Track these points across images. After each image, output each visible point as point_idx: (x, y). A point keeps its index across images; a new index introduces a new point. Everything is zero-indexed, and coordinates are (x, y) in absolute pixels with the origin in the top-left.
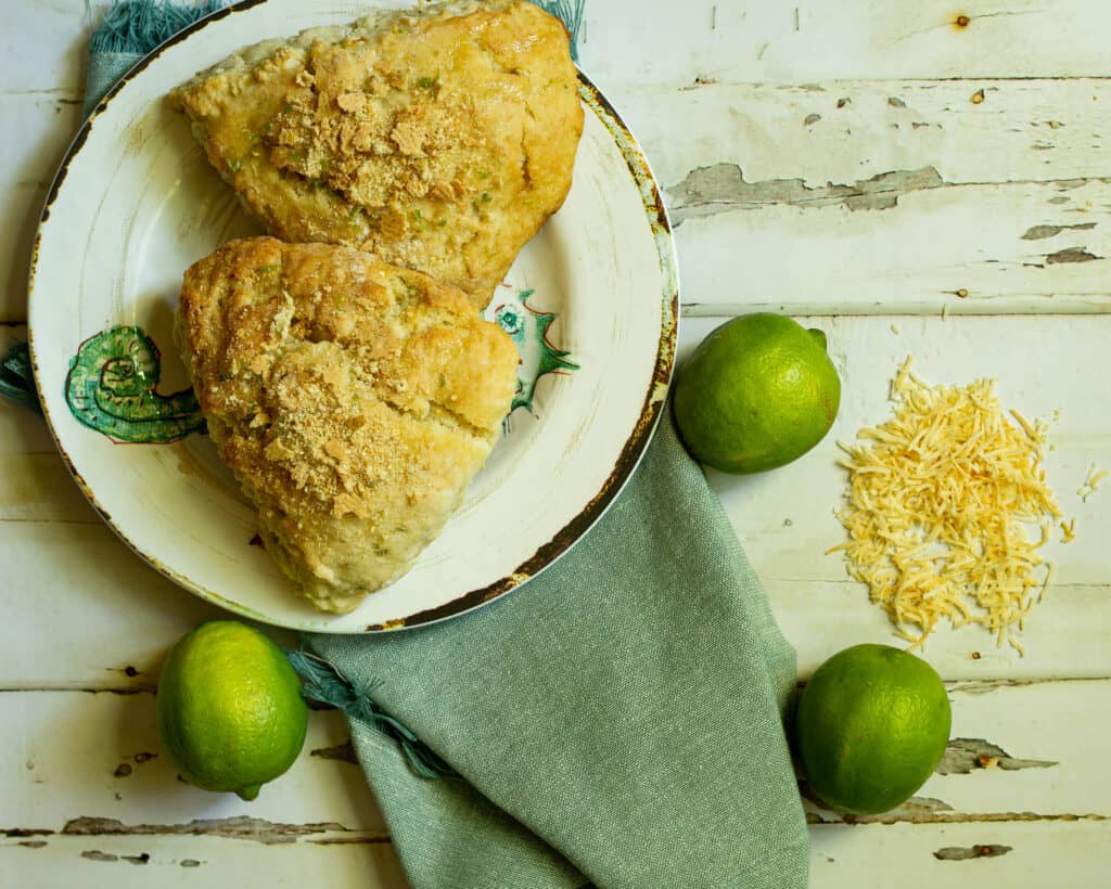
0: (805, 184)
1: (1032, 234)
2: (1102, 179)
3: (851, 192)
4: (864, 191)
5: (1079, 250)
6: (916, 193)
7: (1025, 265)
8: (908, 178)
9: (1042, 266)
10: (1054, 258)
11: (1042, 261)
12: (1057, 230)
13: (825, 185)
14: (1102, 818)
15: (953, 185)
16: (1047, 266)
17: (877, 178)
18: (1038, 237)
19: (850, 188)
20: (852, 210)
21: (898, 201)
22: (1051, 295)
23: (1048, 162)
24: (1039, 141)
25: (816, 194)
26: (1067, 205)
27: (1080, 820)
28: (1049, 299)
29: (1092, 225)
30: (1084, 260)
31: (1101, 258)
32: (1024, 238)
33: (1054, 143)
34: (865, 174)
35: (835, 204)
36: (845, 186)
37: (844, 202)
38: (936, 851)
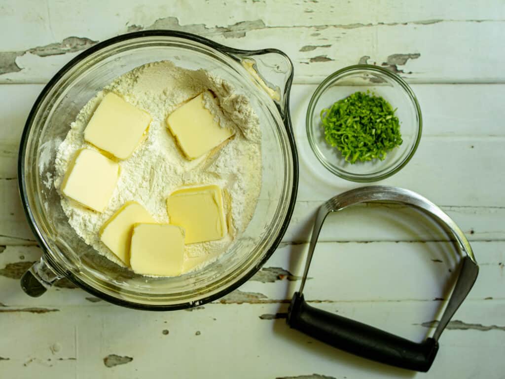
0: (206, 27)
1: (305, 49)
2: (335, 26)
3: (226, 30)
4: (231, 29)
5: (324, 57)
6: (254, 30)
7: (301, 63)
8: (250, 24)
9: (308, 63)
10: (313, 60)
11: (308, 61)
12: (315, 48)
13: (214, 27)
14: (331, 302)
15: (270, 27)
16: (310, 63)
17: (237, 24)
18: (306, 51)
19: (226, 28)
20: (226, 38)
21: (246, 34)
22: (311, 76)
23: (311, 18)
24: (307, 9)
25: (210, 31)
26: (319, 37)
27: (322, 303)
28: (311, 78)
29: (329, 46)
30: (327, 61)
31: (334, 60)
32: (301, 51)
33: (314, 10)
34: (231, 22)
35: (219, 35)
36: (223, 28)
37: (223, 34)
38: (260, 315)
